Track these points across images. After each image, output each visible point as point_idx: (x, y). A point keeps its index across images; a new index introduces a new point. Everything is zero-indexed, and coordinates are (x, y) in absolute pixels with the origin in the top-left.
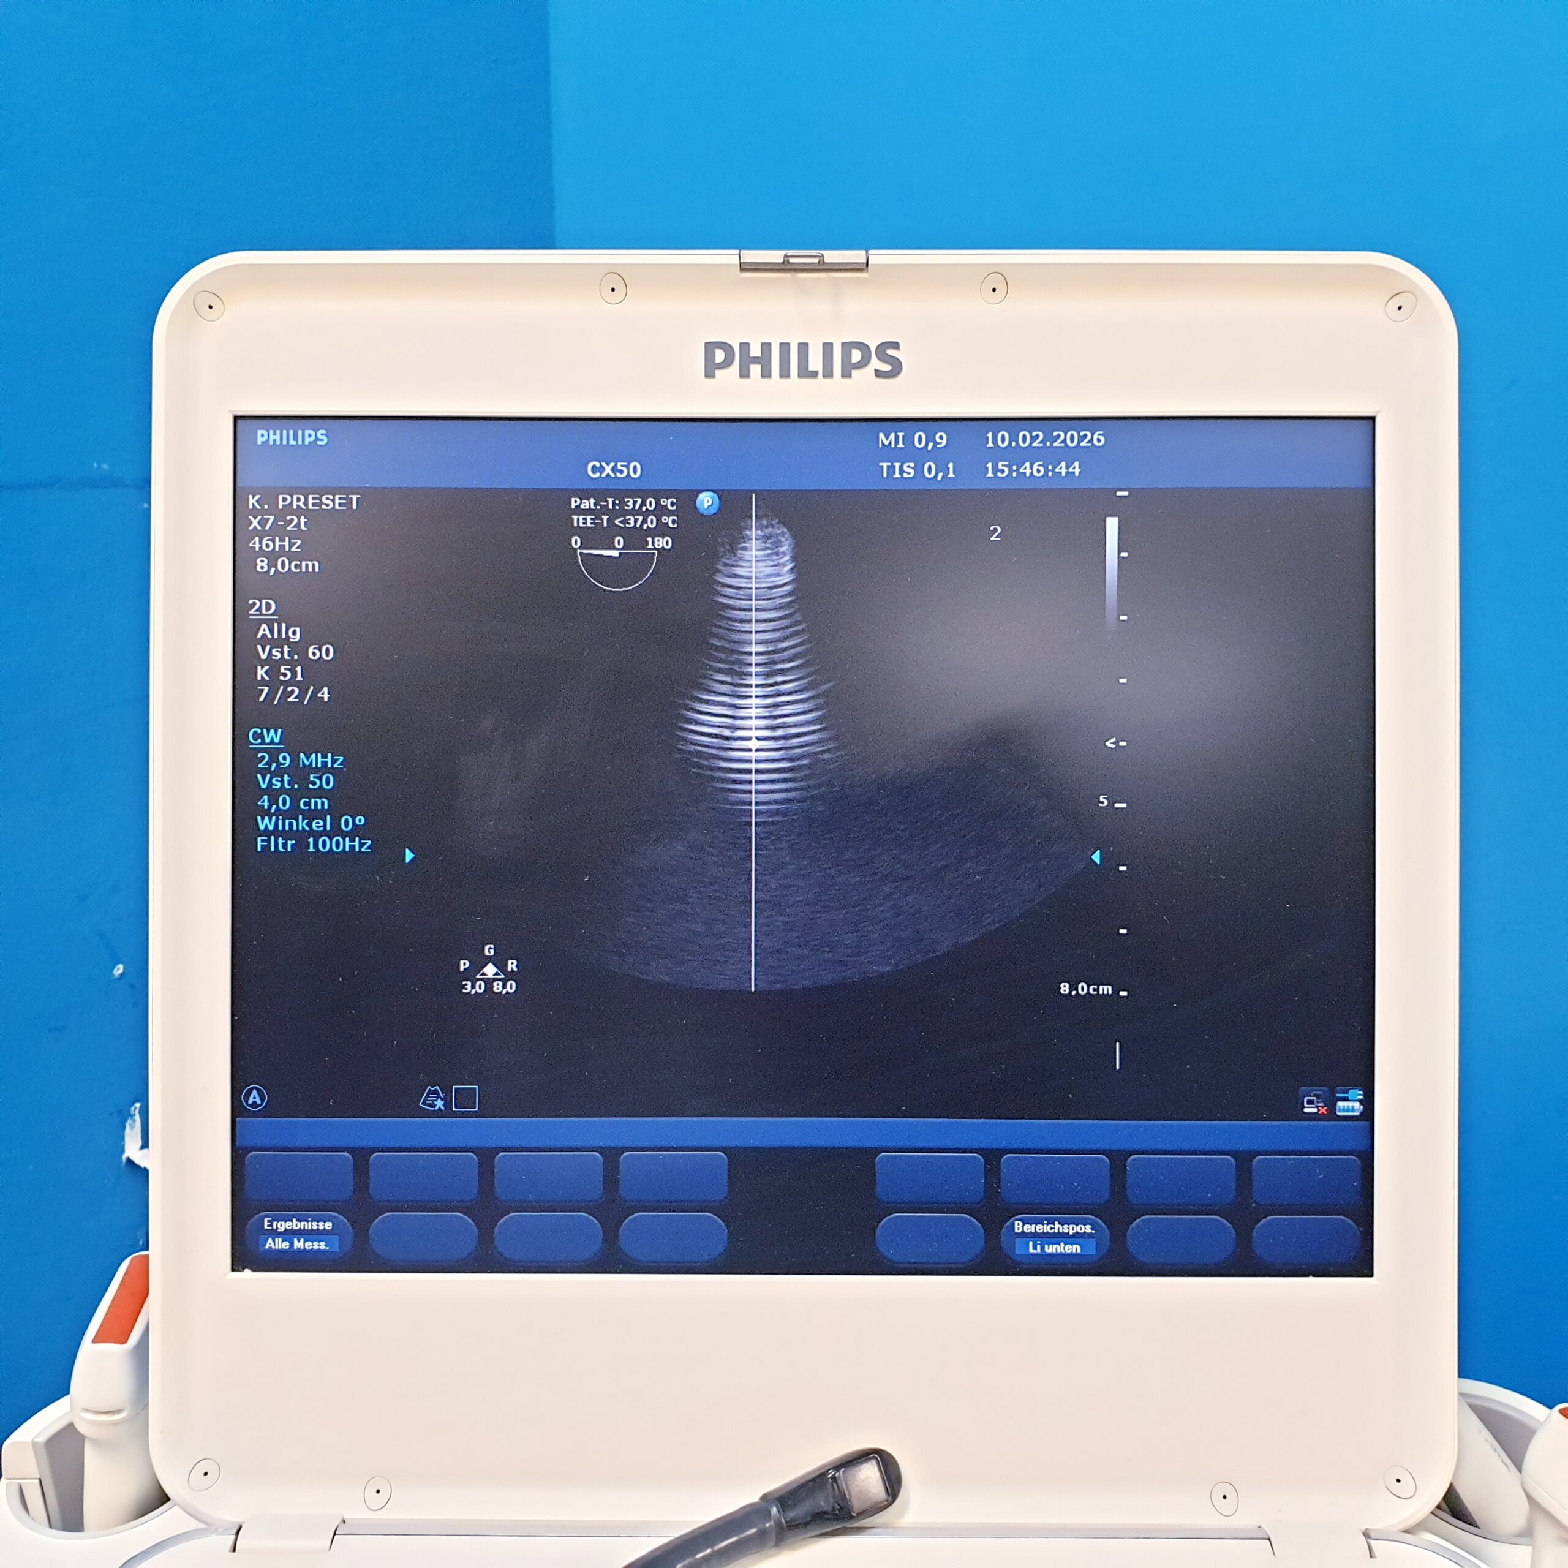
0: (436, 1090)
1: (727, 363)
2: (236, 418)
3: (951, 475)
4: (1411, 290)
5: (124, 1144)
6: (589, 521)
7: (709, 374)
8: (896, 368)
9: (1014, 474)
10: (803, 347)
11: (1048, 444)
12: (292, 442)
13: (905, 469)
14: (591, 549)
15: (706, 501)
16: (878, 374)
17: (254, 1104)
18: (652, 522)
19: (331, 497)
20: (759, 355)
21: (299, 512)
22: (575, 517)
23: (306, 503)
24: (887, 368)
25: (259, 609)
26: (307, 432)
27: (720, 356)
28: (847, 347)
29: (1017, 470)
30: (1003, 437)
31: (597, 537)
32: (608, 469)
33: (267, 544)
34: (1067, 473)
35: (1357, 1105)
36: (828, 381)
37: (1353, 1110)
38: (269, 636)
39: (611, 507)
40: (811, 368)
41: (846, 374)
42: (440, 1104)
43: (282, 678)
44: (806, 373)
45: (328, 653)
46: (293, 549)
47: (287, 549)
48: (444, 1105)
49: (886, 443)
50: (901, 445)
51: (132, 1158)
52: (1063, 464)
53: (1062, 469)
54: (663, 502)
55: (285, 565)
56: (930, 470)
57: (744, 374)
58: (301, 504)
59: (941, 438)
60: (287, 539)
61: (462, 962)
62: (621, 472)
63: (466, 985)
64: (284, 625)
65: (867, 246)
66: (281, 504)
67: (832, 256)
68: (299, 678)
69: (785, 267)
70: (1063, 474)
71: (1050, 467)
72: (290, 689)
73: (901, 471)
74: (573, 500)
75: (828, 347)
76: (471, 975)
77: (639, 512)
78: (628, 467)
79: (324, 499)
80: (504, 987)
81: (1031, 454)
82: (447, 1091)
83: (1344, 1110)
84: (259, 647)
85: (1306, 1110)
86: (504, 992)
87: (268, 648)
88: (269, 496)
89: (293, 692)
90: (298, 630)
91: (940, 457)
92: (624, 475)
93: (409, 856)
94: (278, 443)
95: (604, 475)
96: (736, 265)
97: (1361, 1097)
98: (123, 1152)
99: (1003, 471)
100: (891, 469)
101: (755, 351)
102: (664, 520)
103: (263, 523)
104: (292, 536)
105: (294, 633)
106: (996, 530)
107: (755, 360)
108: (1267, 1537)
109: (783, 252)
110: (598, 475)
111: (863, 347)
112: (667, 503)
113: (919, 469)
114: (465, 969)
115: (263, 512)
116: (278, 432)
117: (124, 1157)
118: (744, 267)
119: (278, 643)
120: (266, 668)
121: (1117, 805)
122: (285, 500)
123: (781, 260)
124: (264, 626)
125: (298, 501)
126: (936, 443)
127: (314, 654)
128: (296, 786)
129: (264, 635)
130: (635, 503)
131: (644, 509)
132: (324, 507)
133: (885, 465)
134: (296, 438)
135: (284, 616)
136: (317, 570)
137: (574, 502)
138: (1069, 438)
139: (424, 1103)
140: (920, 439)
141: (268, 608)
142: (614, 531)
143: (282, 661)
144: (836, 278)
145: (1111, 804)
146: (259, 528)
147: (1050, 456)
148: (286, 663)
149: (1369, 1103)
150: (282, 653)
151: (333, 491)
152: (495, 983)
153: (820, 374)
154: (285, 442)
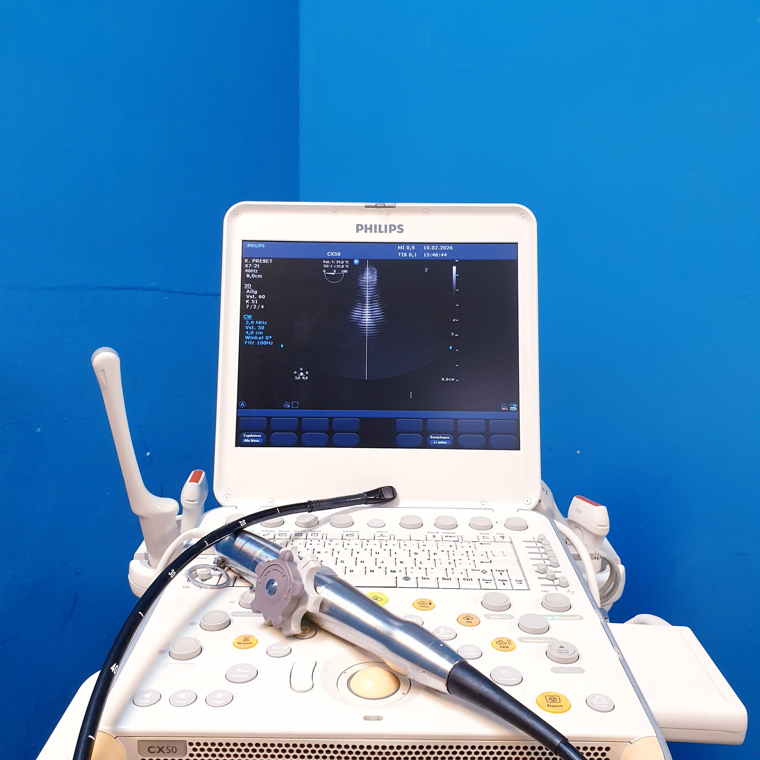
0: (288, 402)
1: (361, 229)
2: (243, 241)
3: (416, 256)
4: (526, 212)
6: (328, 266)
7: (357, 232)
8: (402, 231)
9: (431, 256)
10: (380, 226)
11: (439, 249)
13: (404, 254)
14: (328, 272)
15: (356, 262)
16: (398, 232)
17: (242, 406)
18: (343, 266)
19: (265, 260)
21: (257, 263)
22: (324, 265)
23: (259, 261)
24: (400, 231)
25: (247, 286)
26: (260, 245)
27: (360, 227)
28: (390, 226)
29: (431, 255)
30: (428, 247)
31: (330, 270)
32: (332, 254)
33: (249, 271)
34: (444, 256)
35: (515, 408)
36: (386, 233)
38: (249, 293)
39: (333, 263)
40: (382, 230)
41: (390, 232)
42: (289, 406)
43: (252, 303)
44: (380, 231)
45: (263, 297)
46: (256, 272)
47: (254, 272)
49: (400, 248)
50: (403, 249)
52: (443, 254)
53: (442, 255)
54: (346, 262)
55: (254, 276)
56: (410, 255)
57: (366, 232)
58: (258, 262)
59: (413, 247)
60: (254, 270)
61: (295, 372)
62: (336, 255)
63: (296, 377)
64: (253, 290)
65: (395, 202)
66: (253, 262)
67: (387, 204)
68: (256, 303)
69: (376, 207)
70: (443, 256)
71: (439, 254)
72: (254, 305)
73: (404, 255)
74: (324, 261)
75: (386, 226)
76: (297, 375)
77: (340, 264)
78: (337, 253)
79: (263, 260)
80: (305, 378)
81: (435, 251)
82: (291, 403)
83: (512, 409)
84: (247, 295)
85: (502, 409)
86: (305, 379)
87: (249, 295)
88: (250, 259)
89: (255, 306)
90: (256, 291)
91: (413, 252)
92: (337, 255)
93: (282, 346)
94: (253, 247)
95: (331, 255)
96: (364, 206)
97: (516, 406)
99: (428, 255)
100: (401, 255)
101: (368, 227)
102: (346, 266)
103: (248, 266)
104: (255, 269)
105: (256, 292)
106: (426, 269)
107: (369, 229)
108: (492, 509)
109: (375, 203)
111: (394, 226)
112: (347, 262)
113: (408, 255)
114: (295, 374)
115: (249, 263)
116: (253, 244)
118: (366, 207)
119: (251, 294)
120: (248, 300)
121: (456, 335)
122: (254, 260)
123: (375, 205)
124: (248, 290)
125: (257, 261)
126: (412, 249)
127: (260, 297)
128: (255, 329)
129: (248, 293)
130: (339, 262)
131: (341, 263)
132: (264, 262)
133: (400, 254)
134: (257, 246)
135: (254, 288)
136: (261, 277)
137: (324, 262)
138: (444, 248)
139: (285, 406)
140: (408, 247)
141: (249, 286)
142: (334, 268)
143: (252, 299)
144: (388, 210)
145: (454, 335)
146: (248, 267)
147: (440, 252)
148: (254, 299)
149: (518, 407)
150: (252, 297)
151: (266, 258)
152: (303, 377)
153: (384, 232)
154: (254, 247)
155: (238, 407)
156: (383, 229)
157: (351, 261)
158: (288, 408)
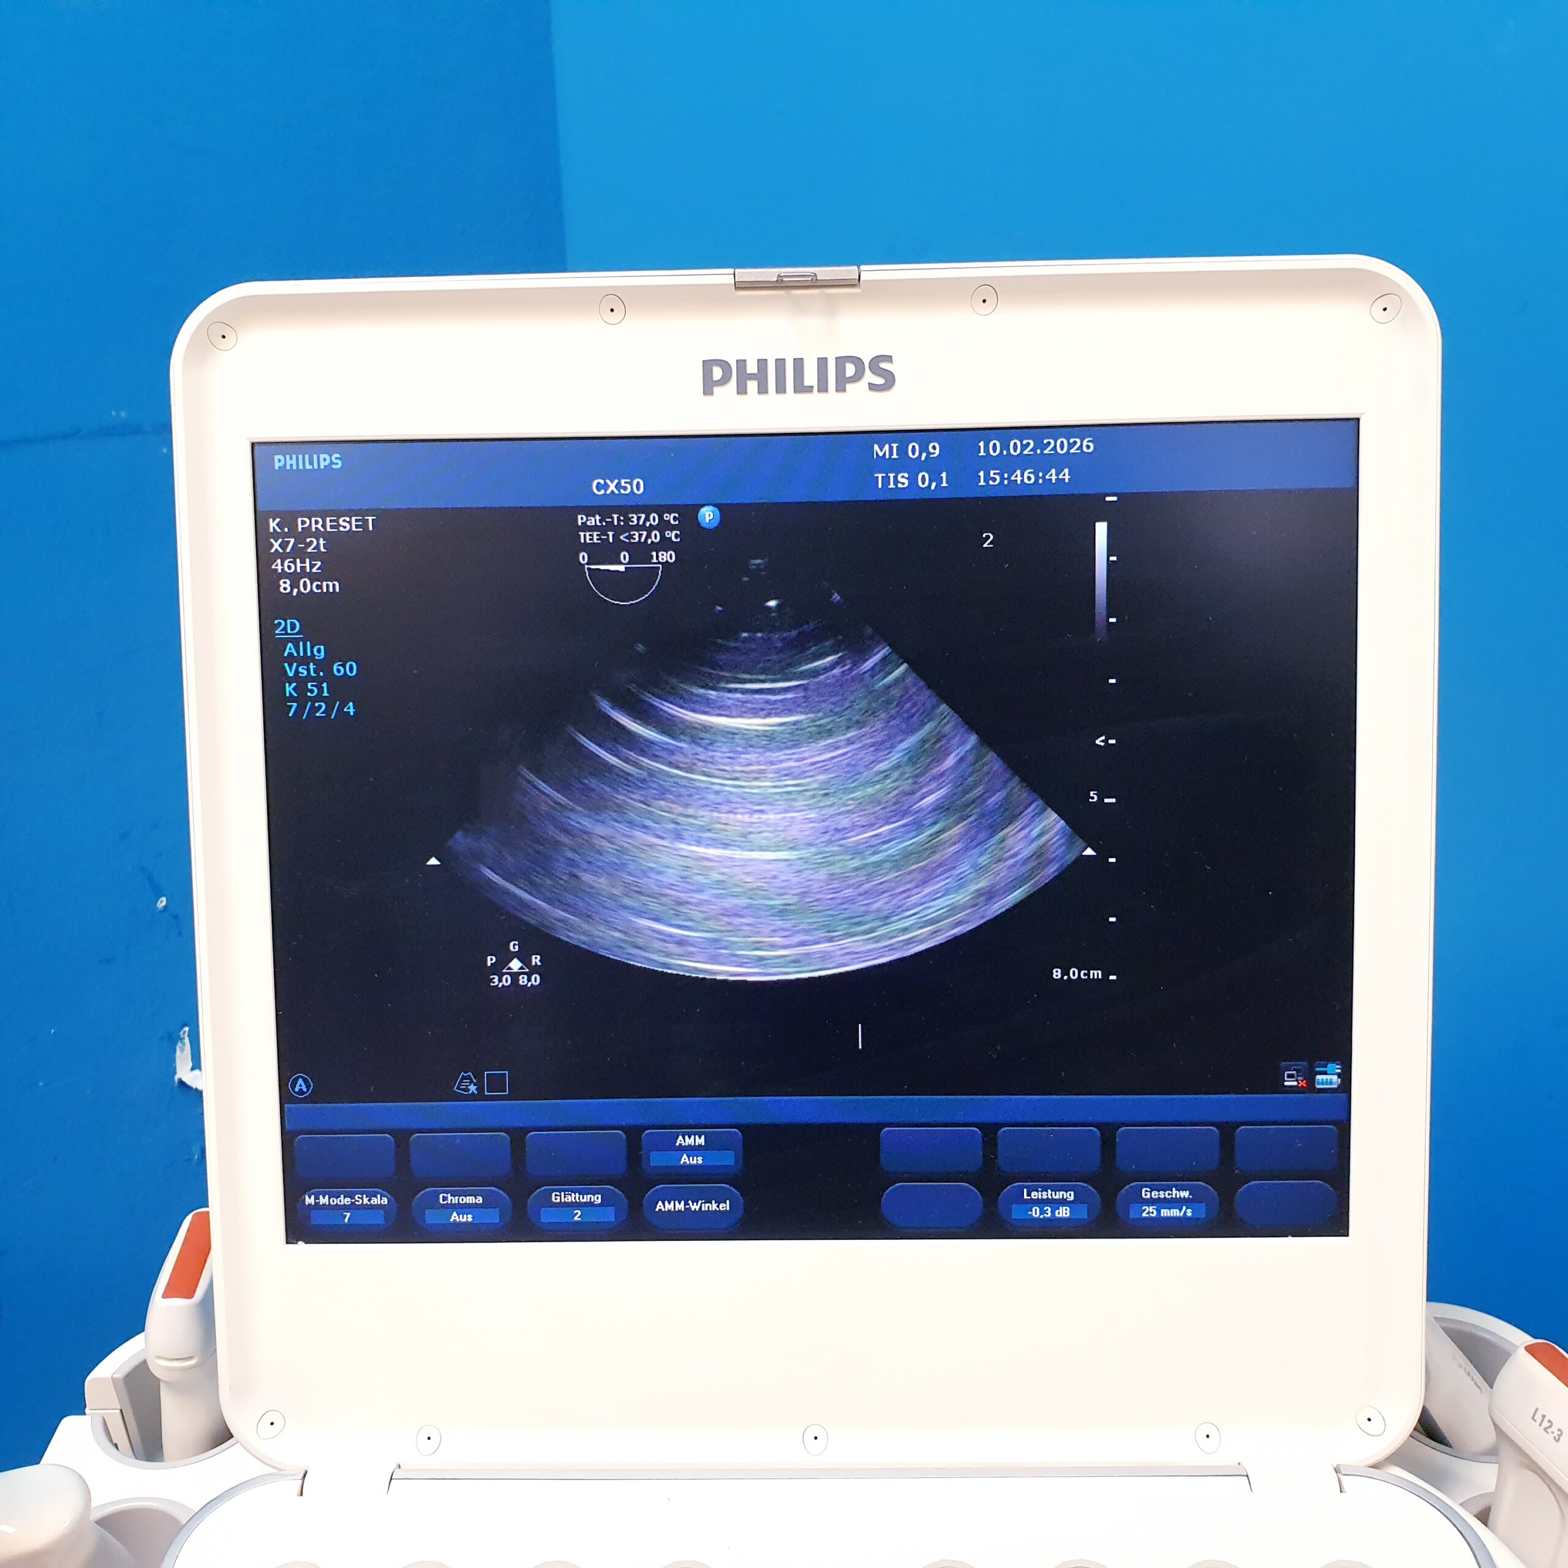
0: (469, 1075)
1: (724, 381)
2: (254, 445)
3: (944, 484)
4: (1395, 292)
5: (175, 1067)
6: (595, 537)
7: (708, 391)
8: (890, 381)
9: (1006, 482)
10: (799, 363)
11: (1039, 451)
12: (308, 467)
13: (900, 479)
14: (599, 564)
15: (708, 515)
16: (872, 387)
17: (301, 1092)
18: (656, 537)
19: (348, 519)
20: (756, 371)
21: (317, 534)
22: (582, 534)
23: (324, 526)
24: (880, 381)
25: (285, 629)
26: (322, 456)
27: (717, 374)
28: (841, 362)
29: (1009, 479)
30: (995, 446)
31: (605, 552)
32: (612, 487)
33: (288, 566)
34: (1058, 480)
35: (1335, 1078)
36: (823, 395)
37: (1331, 1083)
38: (295, 655)
39: (616, 523)
40: (806, 383)
41: (841, 388)
42: (473, 1088)
43: (309, 694)
44: (801, 387)
45: (351, 669)
46: (314, 570)
47: (308, 570)
48: (476, 1089)
49: (881, 454)
50: (895, 456)
51: (184, 1079)
52: (1053, 471)
53: (1052, 475)
54: (666, 517)
55: (307, 586)
56: (923, 479)
57: (742, 390)
58: (319, 526)
59: (934, 448)
60: (308, 560)
61: (489, 958)
62: (625, 488)
63: (494, 978)
64: (308, 644)
65: (858, 262)
66: (300, 527)
67: (824, 273)
68: (325, 694)
69: (779, 285)
70: (1054, 481)
71: (1041, 475)
72: (317, 705)
73: (896, 481)
74: (579, 517)
75: (822, 362)
76: (499, 968)
77: (643, 527)
78: (631, 484)
79: (341, 522)
80: (529, 980)
81: (1022, 462)
82: (479, 1076)
83: (1323, 1083)
84: (286, 665)
85: (1286, 1083)
86: (529, 985)
87: (295, 665)
88: (288, 519)
89: (320, 707)
90: (322, 647)
91: (932, 467)
92: (628, 491)
93: (433, 861)
94: (295, 467)
95: (608, 492)
96: (732, 284)
97: (1339, 1071)
98: (175, 1073)
100: (886, 480)
101: (752, 368)
102: (668, 534)
103: (284, 545)
104: (313, 557)
105: (319, 651)
106: (988, 537)
107: (752, 376)
108: (1246, 1474)
109: (777, 271)
110: (602, 492)
111: (857, 361)
112: (670, 517)
113: (913, 480)
114: (491, 964)
115: (284, 535)
116: (294, 456)
117: (176, 1078)
118: (739, 286)
119: (304, 661)
120: (294, 684)
121: (1106, 800)
122: (303, 523)
123: (775, 278)
124: (290, 645)
125: (316, 523)
126: (929, 453)
127: (339, 671)
129: (290, 654)
130: (639, 518)
131: (648, 524)
132: (342, 529)
133: (880, 476)
134: (311, 463)
135: (310, 634)
136: (337, 590)
137: (581, 519)
138: (1059, 446)
139: (458, 1088)
140: (913, 450)
141: (293, 627)
142: (619, 546)
143: (309, 678)
144: (828, 294)
145: (1101, 799)
146: (281, 550)
147: (1040, 463)
148: (312, 679)
149: (1346, 1076)
150: (308, 670)
151: (350, 513)
152: (521, 977)
153: (815, 389)
154: (301, 467)
155: (285, 1097)
156: (811, 377)
157: (689, 513)
158: (473, 1097)
